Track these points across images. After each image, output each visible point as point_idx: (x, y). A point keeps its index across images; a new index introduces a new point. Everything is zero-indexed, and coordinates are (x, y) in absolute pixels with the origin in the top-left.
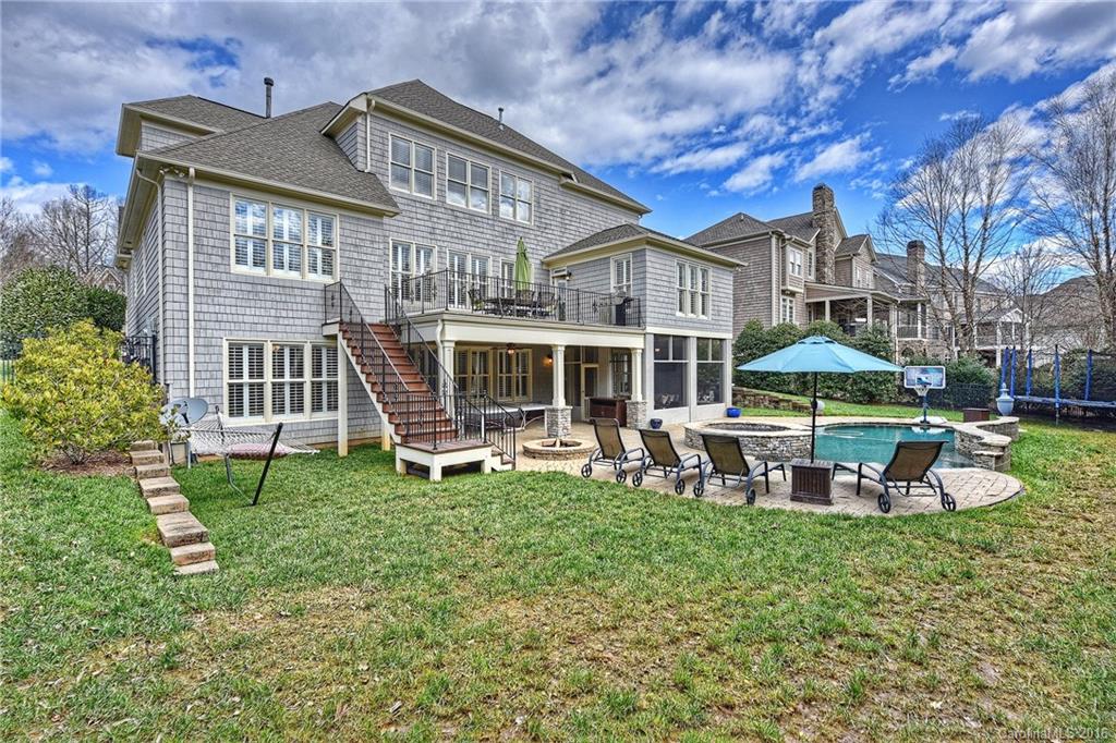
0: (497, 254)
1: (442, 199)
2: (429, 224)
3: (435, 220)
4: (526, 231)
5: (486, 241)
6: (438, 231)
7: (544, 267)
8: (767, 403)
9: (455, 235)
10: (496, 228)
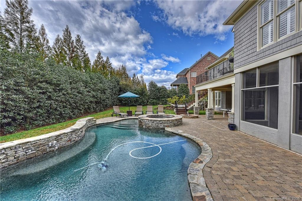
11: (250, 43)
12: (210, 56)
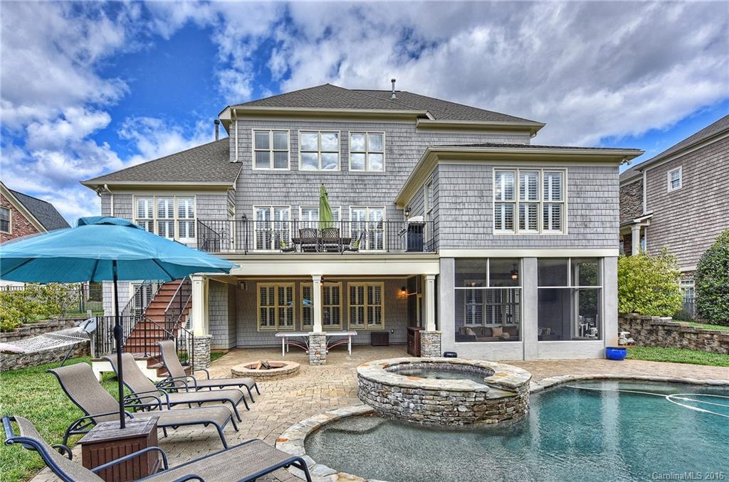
0: (347, 203)
1: (295, 168)
2: (284, 190)
3: (289, 185)
4: (377, 178)
5: (335, 194)
6: (291, 194)
7: (398, 208)
8: (716, 344)
9: (306, 194)
10: (345, 181)
11: (479, 216)
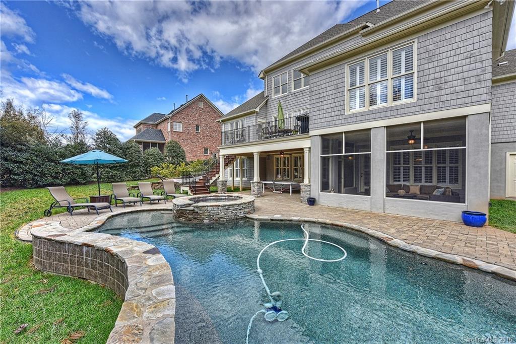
1: (290, 91)
2: (285, 105)
3: (287, 102)
11: (335, 104)
12: (202, 101)
